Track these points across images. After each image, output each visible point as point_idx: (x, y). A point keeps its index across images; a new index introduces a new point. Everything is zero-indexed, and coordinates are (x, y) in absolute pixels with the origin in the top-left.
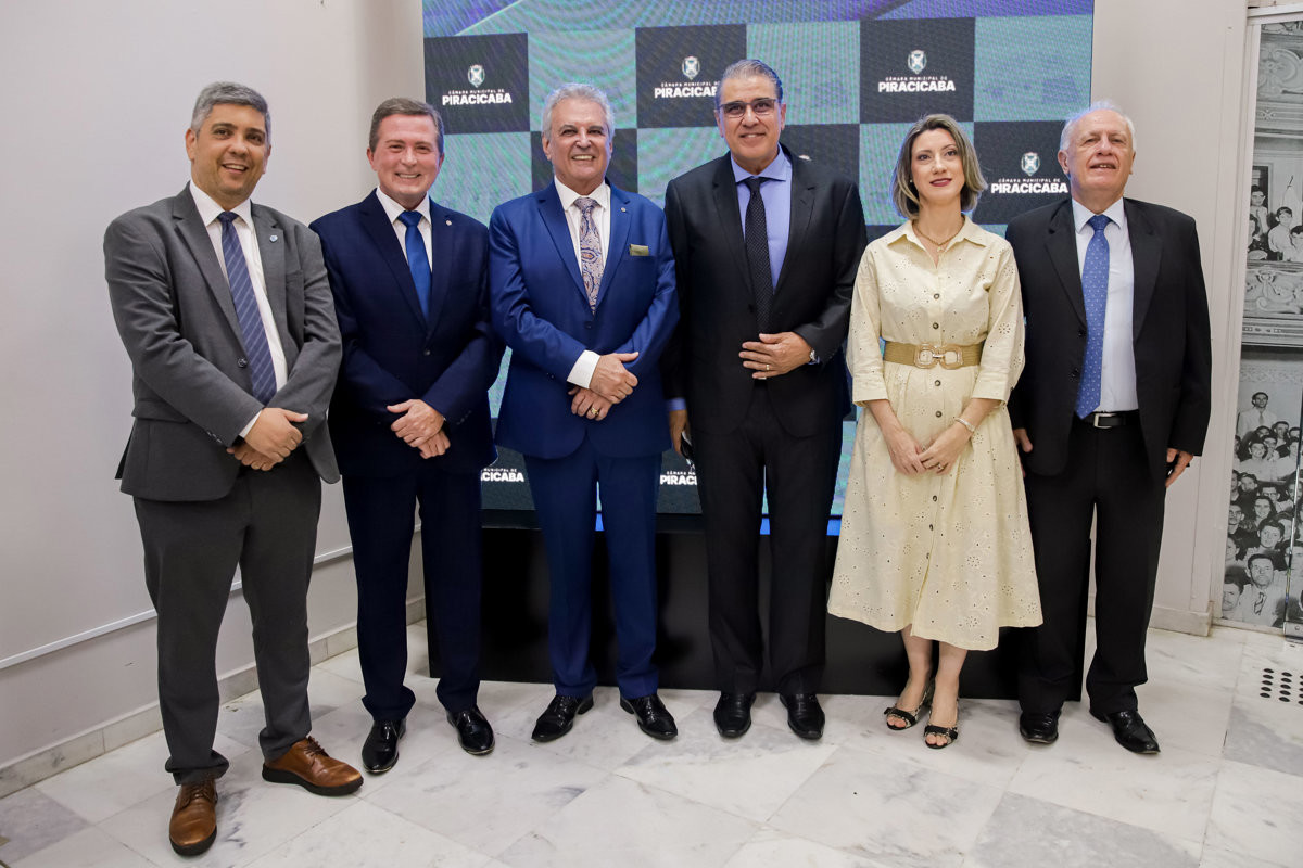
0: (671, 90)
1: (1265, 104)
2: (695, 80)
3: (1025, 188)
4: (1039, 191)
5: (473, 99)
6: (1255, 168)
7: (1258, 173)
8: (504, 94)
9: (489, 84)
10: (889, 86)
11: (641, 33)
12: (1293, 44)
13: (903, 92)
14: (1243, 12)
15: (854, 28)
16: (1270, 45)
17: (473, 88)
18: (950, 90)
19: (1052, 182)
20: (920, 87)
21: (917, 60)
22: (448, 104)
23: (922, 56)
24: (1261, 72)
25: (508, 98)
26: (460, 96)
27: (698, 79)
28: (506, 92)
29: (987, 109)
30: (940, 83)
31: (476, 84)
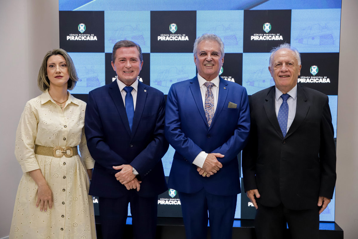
0: (165, 37)
2: (175, 33)
3: (312, 81)
4: (318, 82)
5: (80, 38)
8: (94, 37)
9: (87, 32)
10: (255, 38)
11: (153, 13)
13: (261, 40)
15: (242, 12)
17: (80, 33)
18: (281, 40)
19: (323, 78)
20: (268, 38)
21: (267, 27)
22: (69, 39)
23: (269, 25)
25: (95, 38)
26: (75, 36)
28: (95, 35)
30: (276, 36)
31: (82, 32)
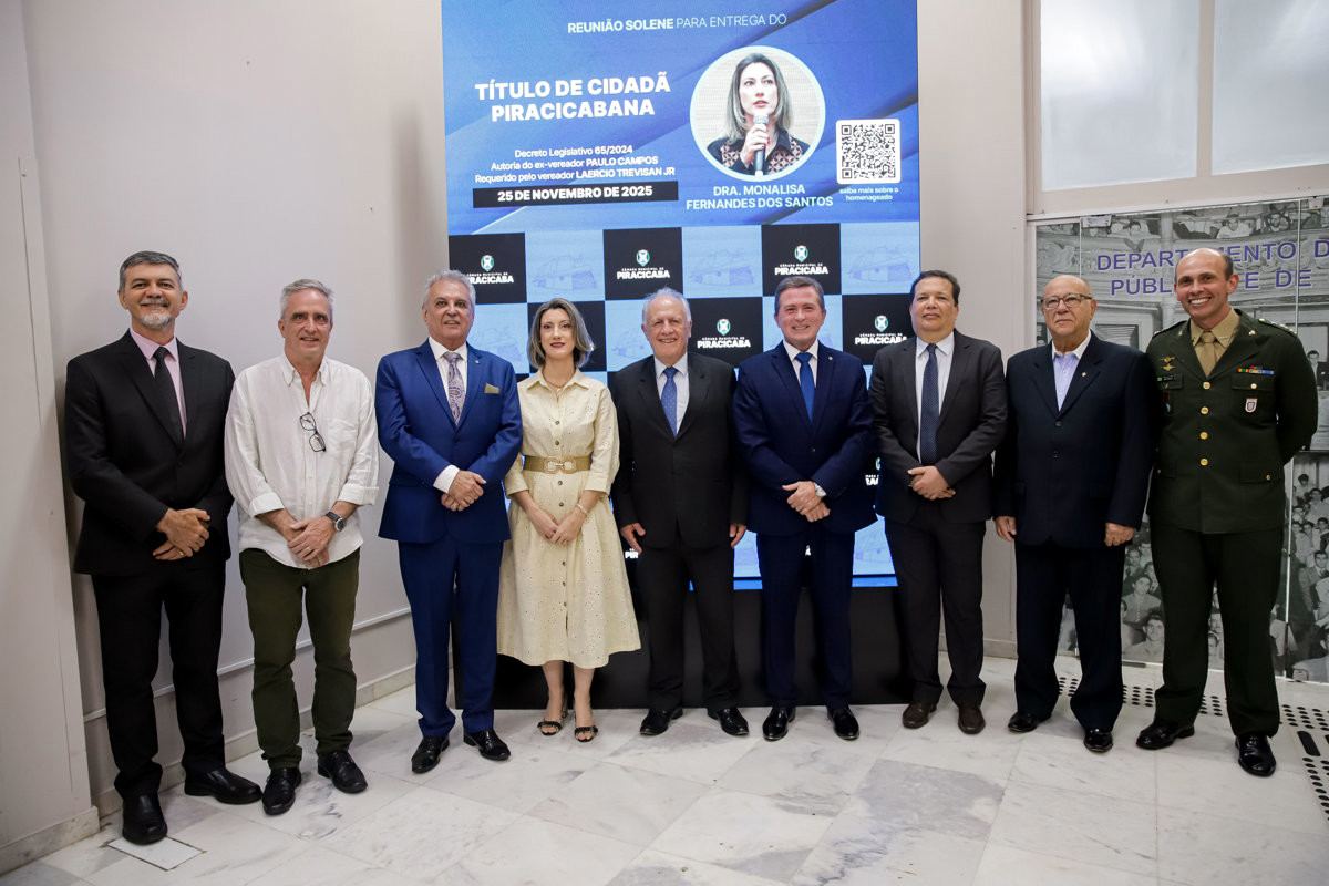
0: (629, 274)
1: (1041, 280)
2: (646, 266)
3: (878, 340)
4: (888, 343)
5: (484, 280)
6: (1038, 324)
7: (1040, 328)
8: (508, 277)
9: (496, 269)
10: (782, 270)
11: (607, 233)
12: (1058, 239)
14: (1022, 218)
15: (760, 227)
16: (1042, 240)
17: (485, 272)
18: (825, 273)
19: (896, 336)
20: (803, 271)
24: (1038, 258)
25: (511, 279)
26: (476, 278)
27: (648, 265)
28: (509, 275)
29: (850, 286)
31: (487, 269)
